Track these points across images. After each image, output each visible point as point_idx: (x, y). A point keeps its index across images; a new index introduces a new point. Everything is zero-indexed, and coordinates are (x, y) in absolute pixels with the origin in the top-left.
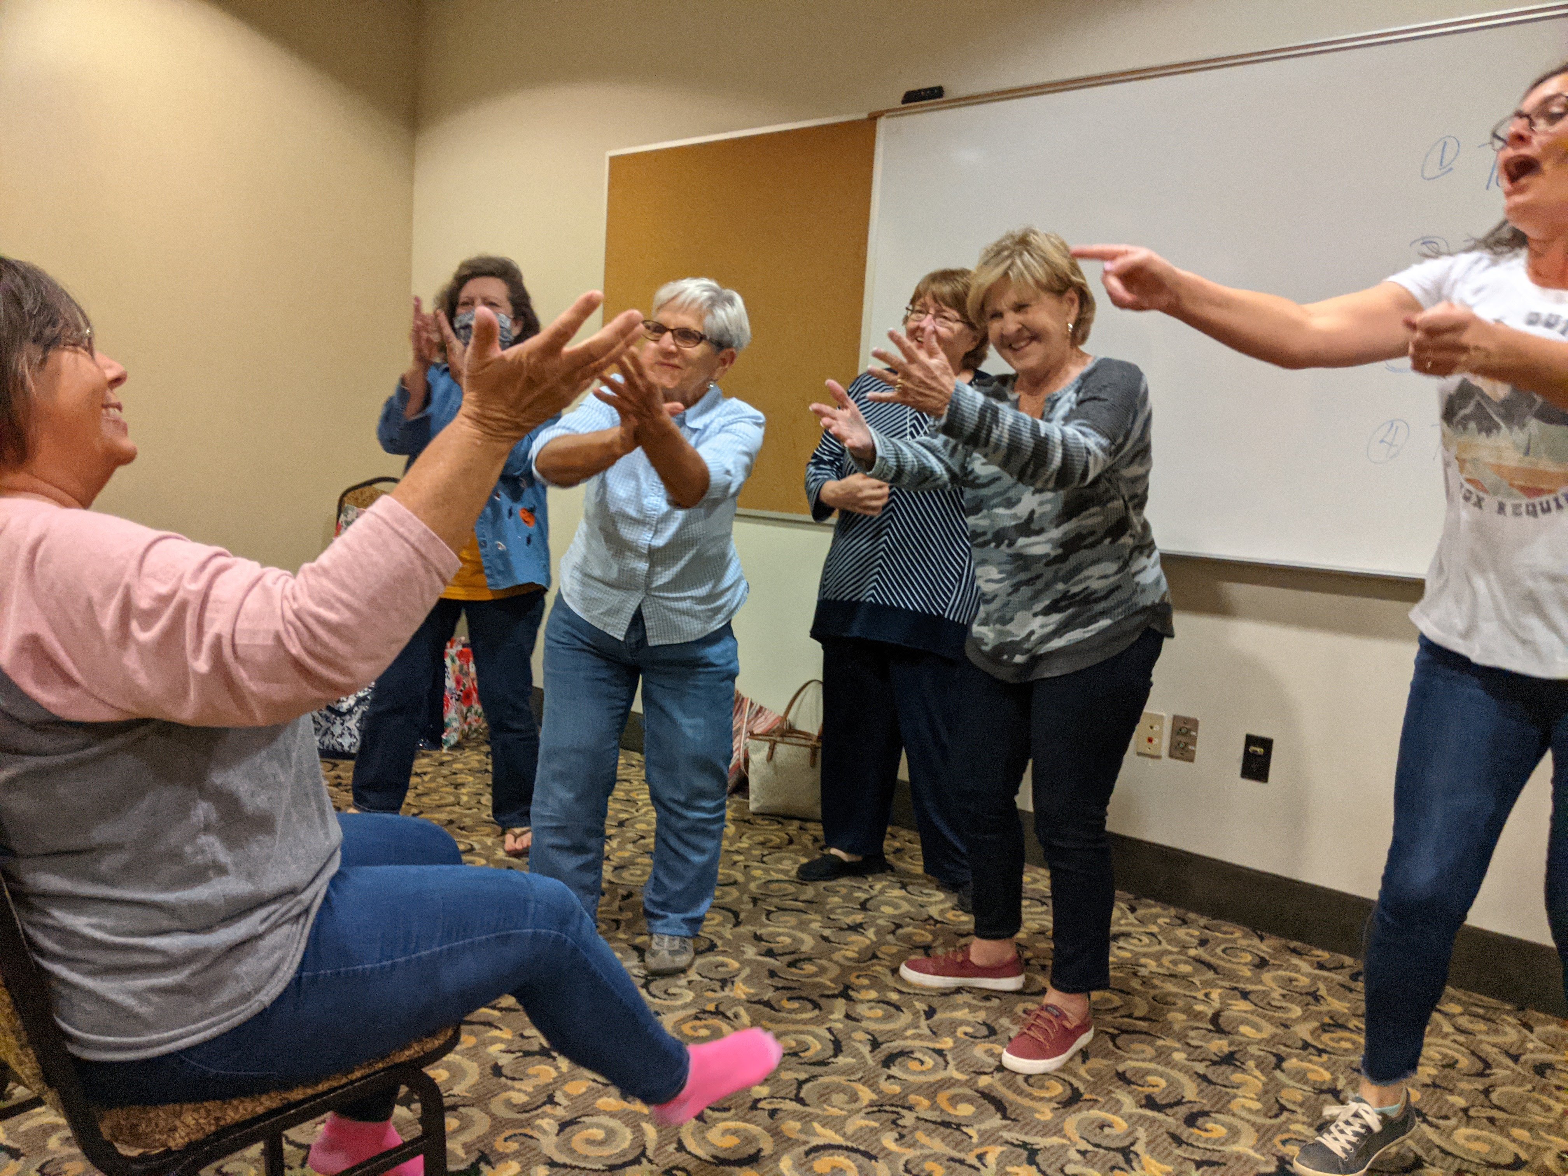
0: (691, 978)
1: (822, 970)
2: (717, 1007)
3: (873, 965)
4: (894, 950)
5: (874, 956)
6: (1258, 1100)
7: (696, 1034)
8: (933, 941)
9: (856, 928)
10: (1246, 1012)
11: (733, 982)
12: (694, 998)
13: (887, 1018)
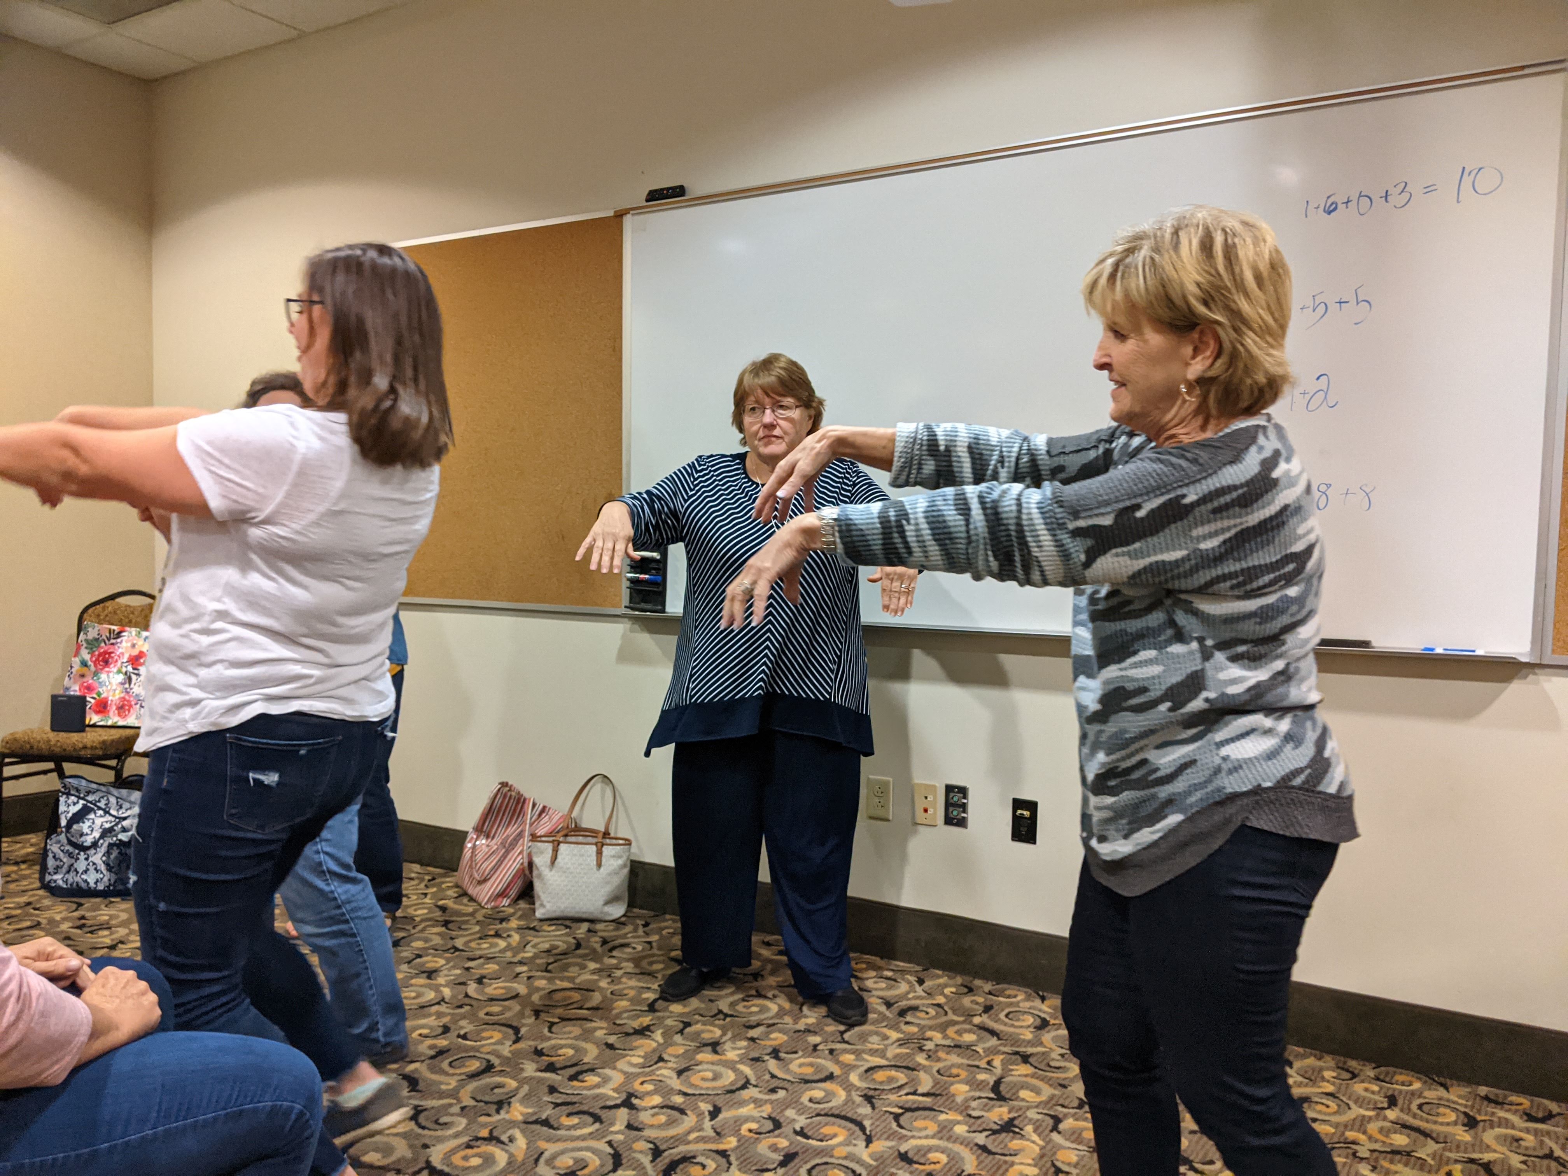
0: (463, 1104)
1: (606, 1080)
2: (491, 1132)
3: (658, 1069)
4: (681, 1051)
5: (661, 1059)
6: (1035, 1166)
7: (467, 1164)
8: (721, 1036)
9: (643, 1032)
10: (1026, 1076)
11: (509, 1103)
12: (468, 1125)
13: (670, 1123)
